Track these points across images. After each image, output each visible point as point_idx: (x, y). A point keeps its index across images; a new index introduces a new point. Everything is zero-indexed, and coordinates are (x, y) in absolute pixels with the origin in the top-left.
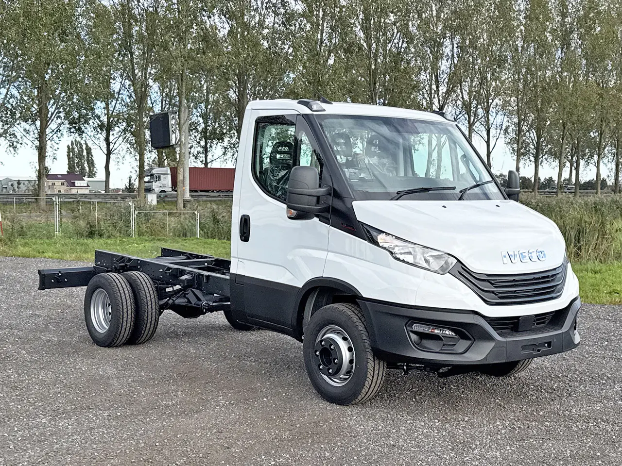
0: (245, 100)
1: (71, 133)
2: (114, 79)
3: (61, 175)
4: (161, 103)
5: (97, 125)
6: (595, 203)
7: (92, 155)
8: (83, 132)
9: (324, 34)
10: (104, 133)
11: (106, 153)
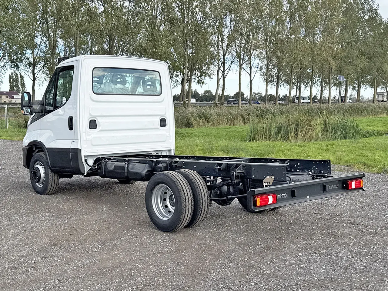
0: (113, 50)
1: (12, 68)
2: (37, 37)
3: (6, 92)
4: (64, 51)
5: (27, 64)
6: (308, 109)
7: (24, 81)
8: (19, 67)
9: (158, 13)
10: (31, 68)
11: (33, 80)
